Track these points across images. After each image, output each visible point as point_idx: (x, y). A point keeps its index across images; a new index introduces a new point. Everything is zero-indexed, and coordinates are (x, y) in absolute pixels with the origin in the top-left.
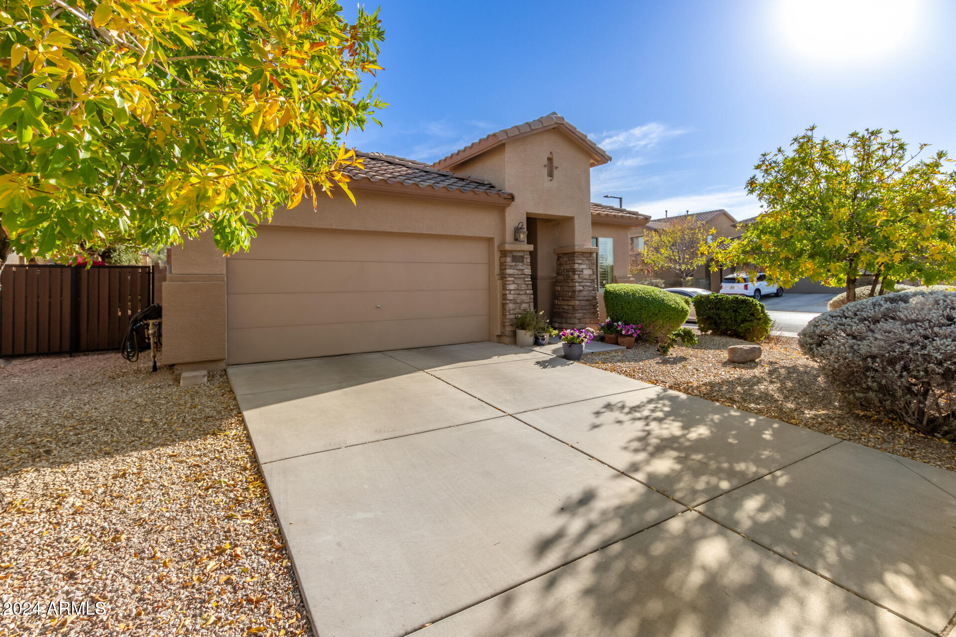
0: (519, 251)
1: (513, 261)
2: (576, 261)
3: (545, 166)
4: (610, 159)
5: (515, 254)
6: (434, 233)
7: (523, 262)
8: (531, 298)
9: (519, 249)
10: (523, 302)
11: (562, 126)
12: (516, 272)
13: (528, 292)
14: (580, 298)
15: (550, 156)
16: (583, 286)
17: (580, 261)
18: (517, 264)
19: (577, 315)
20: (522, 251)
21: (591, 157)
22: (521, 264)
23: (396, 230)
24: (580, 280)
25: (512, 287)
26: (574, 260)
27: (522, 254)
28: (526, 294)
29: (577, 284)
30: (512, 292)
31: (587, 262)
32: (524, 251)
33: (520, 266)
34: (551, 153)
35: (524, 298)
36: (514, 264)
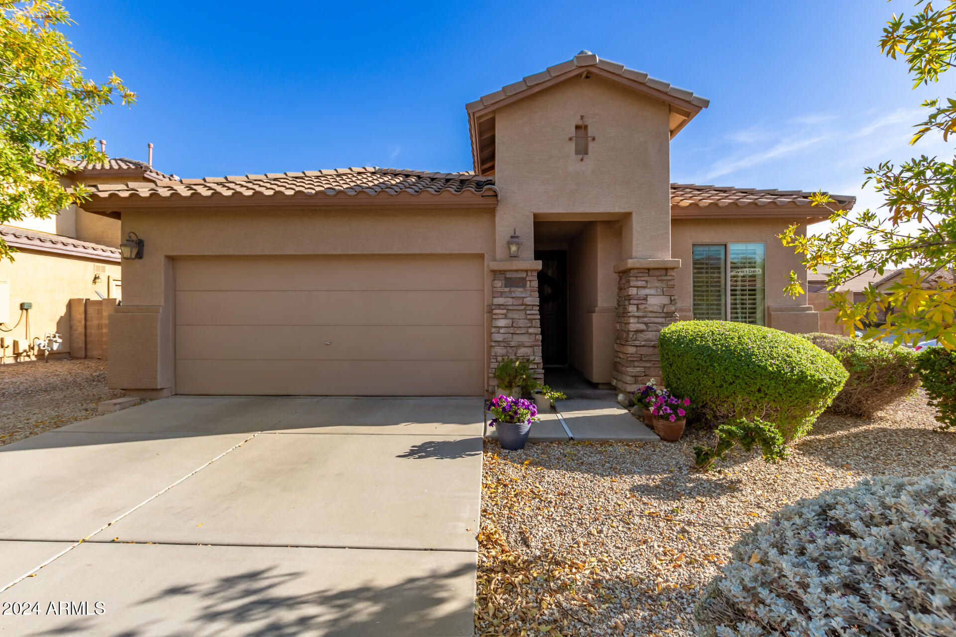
0: (516, 271)
1: (506, 286)
2: (632, 284)
3: (571, 139)
4: (706, 103)
5: (509, 275)
6: (390, 252)
7: (524, 286)
8: (537, 340)
9: (514, 268)
10: (521, 345)
11: (592, 70)
12: (510, 301)
13: (531, 330)
14: (637, 343)
15: (580, 123)
16: (646, 324)
17: (640, 284)
18: (513, 289)
19: (630, 370)
20: (522, 271)
21: (671, 109)
22: (520, 289)
23: (339, 252)
24: (640, 314)
25: (502, 323)
26: (629, 282)
27: (524, 275)
28: (527, 333)
29: (632, 320)
30: (502, 331)
31: (658, 284)
32: (527, 271)
33: (518, 292)
34: (582, 117)
35: (525, 339)
36: (507, 289)
